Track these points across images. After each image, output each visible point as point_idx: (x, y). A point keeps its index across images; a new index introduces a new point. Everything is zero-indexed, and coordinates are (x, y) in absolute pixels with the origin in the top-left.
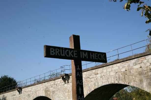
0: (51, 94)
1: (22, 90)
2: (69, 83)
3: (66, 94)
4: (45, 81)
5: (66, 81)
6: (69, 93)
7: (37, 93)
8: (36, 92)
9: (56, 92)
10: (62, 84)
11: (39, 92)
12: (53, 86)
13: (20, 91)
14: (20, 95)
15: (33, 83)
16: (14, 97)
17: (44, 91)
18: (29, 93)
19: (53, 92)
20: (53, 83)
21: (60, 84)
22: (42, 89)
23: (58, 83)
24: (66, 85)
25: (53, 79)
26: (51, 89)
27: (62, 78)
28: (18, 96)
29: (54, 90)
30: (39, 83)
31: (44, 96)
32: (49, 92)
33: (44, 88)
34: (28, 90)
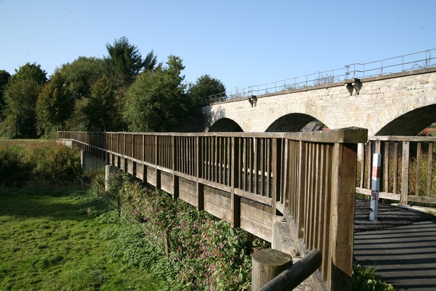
0: (319, 110)
1: (256, 100)
2: (360, 95)
3: (350, 113)
4: (306, 89)
5: (354, 91)
6: (358, 112)
7: (289, 107)
8: (286, 106)
9: (329, 109)
10: (344, 95)
11: (293, 105)
12: (324, 98)
13: (254, 101)
14: (253, 109)
15: (279, 90)
16: (241, 110)
17: (303, 105)
18: (272, 106)
19: (324, 108)
20: (323, 94)
21: (340, 96)
22: (299, 102)
23: (335, 93)
24: (352, 98)
25: (326, 86)
26: (319, 103)
27: (346, 85)
28: (248, 109)
29: (325, 105)
30: (292, 90)
31: (303, 113)
32: (314, 108)
33: (304, 100)
34: (269, 101)
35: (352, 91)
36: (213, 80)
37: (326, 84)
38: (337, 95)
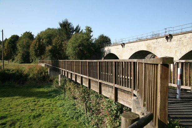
0: (153, 49)
1: (125, 45)
2: (172, 42)
3: (167, 50)
4: (147, 40)
5: (169, 40)
6: (171, 49)
7: (139, 48)
8: (138, 47)
9: (158, 48)
10: (164, 42)
11: (141, 47)
12: (155, 43)
13: (124, 45)
14: (123, 49)
15: (135, 40)
16: (118, 49)
17: (145, 47)
18: (132, 48)
19: (155, 48)
20: (155, 41)
21: (163, 42)
22: (144, 45)
23: (160, 41)
24: (168, 43)
26: (153, 45)
27: (165, 37)
28: (121, 49)
29: (155, 46)
30: (140, 40)
31: (146, 50)
32: (150, 48)
33: (146, 44)
34: (130, 45)
35: (168, 40)
36: (105, 36)
37: (156, 37)
38: (161, 42)
